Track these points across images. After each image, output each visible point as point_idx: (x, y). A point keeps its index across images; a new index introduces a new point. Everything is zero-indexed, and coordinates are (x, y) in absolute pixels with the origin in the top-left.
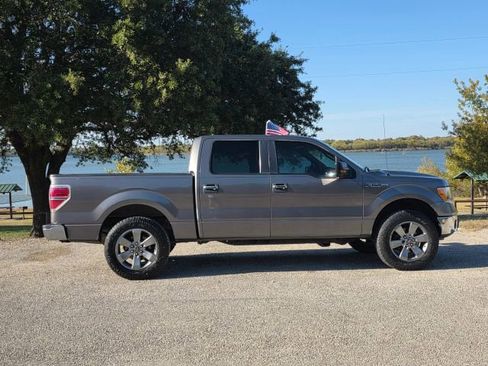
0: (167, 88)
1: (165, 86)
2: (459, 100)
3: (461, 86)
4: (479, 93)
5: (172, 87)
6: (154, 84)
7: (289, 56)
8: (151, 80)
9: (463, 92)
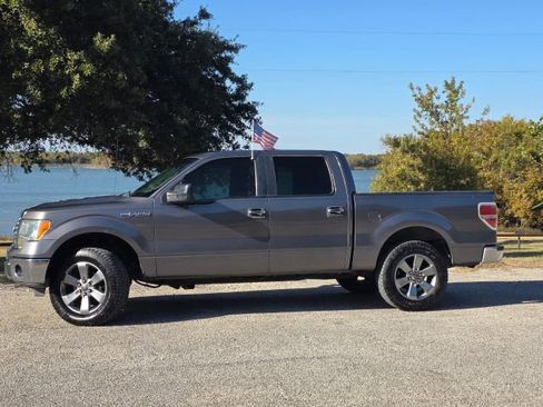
0: (81, 73)
1: (77, 69)
2: (415, 110)
3: (417, 92)
4: (436, 102)
5: (87, 72)
6: (61, 66)
7: (222, 40)
8: (55, 60)
9: (420, 100)
